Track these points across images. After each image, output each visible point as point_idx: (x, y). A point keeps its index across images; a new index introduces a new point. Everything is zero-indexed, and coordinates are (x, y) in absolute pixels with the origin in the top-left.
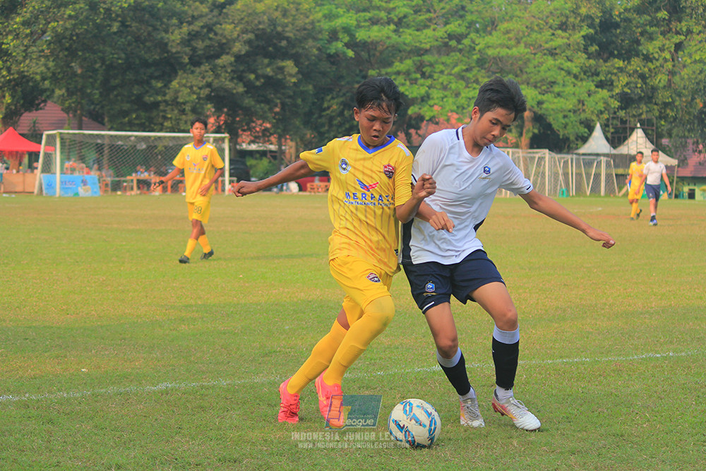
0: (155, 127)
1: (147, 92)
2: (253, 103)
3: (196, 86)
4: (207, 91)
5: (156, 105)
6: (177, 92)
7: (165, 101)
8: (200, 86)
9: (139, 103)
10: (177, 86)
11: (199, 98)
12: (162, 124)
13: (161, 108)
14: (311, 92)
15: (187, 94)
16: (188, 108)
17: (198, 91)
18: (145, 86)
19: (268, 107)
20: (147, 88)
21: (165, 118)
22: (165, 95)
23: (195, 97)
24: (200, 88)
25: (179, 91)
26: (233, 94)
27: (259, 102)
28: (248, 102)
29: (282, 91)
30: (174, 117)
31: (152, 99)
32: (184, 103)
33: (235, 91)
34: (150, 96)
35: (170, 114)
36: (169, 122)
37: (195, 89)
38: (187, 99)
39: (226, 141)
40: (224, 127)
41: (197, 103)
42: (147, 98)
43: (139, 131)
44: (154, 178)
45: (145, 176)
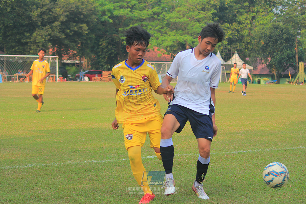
0: (26, 53)
1: (23, 38)
2: (69, 42)
3: (44, 35)
4: (48, 37)
5: (26, 43)
6: (36, 38)
7: (31, 42)
8: (46, 35)
9: (19, 42)
10: (36, 35)
11: (45, 40)
12: (29, 52)
13: (29, 44)
14: (94, 38)
15: (40, 38)
16: (40, 45)
17: (45, 37)
19: (75, 44)
20: (23, 36)
21: (31, 49)
22: (30, 39)
23: (43, 40)
24: (46, 36)
25: (36, 37)
26: (60, 39)
27: (71, 42)
28: (66, 42)
29: (81, 37)
30: (34, 49)
31: (25, 41)
32: (39, 43)
33: (61, 37)
34: (24, 40)
35: (33, 47)
36: (32, 51)
37: (43, 36)
38: (40, 41)
39: (57, 59)
40: (56, 53)
41: (44, 43)
42: (23, 40)
43: (19, 55)
44: (25, 75)
45: (22, 74)
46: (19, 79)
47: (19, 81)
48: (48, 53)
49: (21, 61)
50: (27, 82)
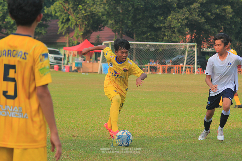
0: (159, 40)
1: (155, 22)
2: (209, 27)
3: (181, 19)
4: (186, 21)
5: (160, 28)
6: (170, 22)
7: (165, 27)
8: (182, 19)
9: (151, 27)
10: (171, 19)
11: (182, 25)
12: (163, 38)
13: (163, 30)
14: (239, 22)
15: (175, 23)
16: (176, 30)
17: (181, 21)
18: (154, 19)
19: (217, 29)
20: (155, 20)
21: (164, 35)
22: (164, 23)
23: (180, 24)
24: (182, 20)
26: (199, 23)
27: (213, 27)
28: (207, 27)
29: (225, 21)
30: (169, 35)
31: (158, 25)
32: (174, 28)
33: (200, 22)
34: (157, 24)
35: (167, 33)
36: (167, 37)
37: (180, 20)
38: (176, 26)
39: (196, 47)
40: (194, 40)
41: (180, 28)
42: (155, 25)
43: (151, 42)
44: (158, 66)
45: (154, 64)
46: (151, 71)
47: (151, 73)
48: (185, 40)
49: (154, 50)
50: (160, 73)
